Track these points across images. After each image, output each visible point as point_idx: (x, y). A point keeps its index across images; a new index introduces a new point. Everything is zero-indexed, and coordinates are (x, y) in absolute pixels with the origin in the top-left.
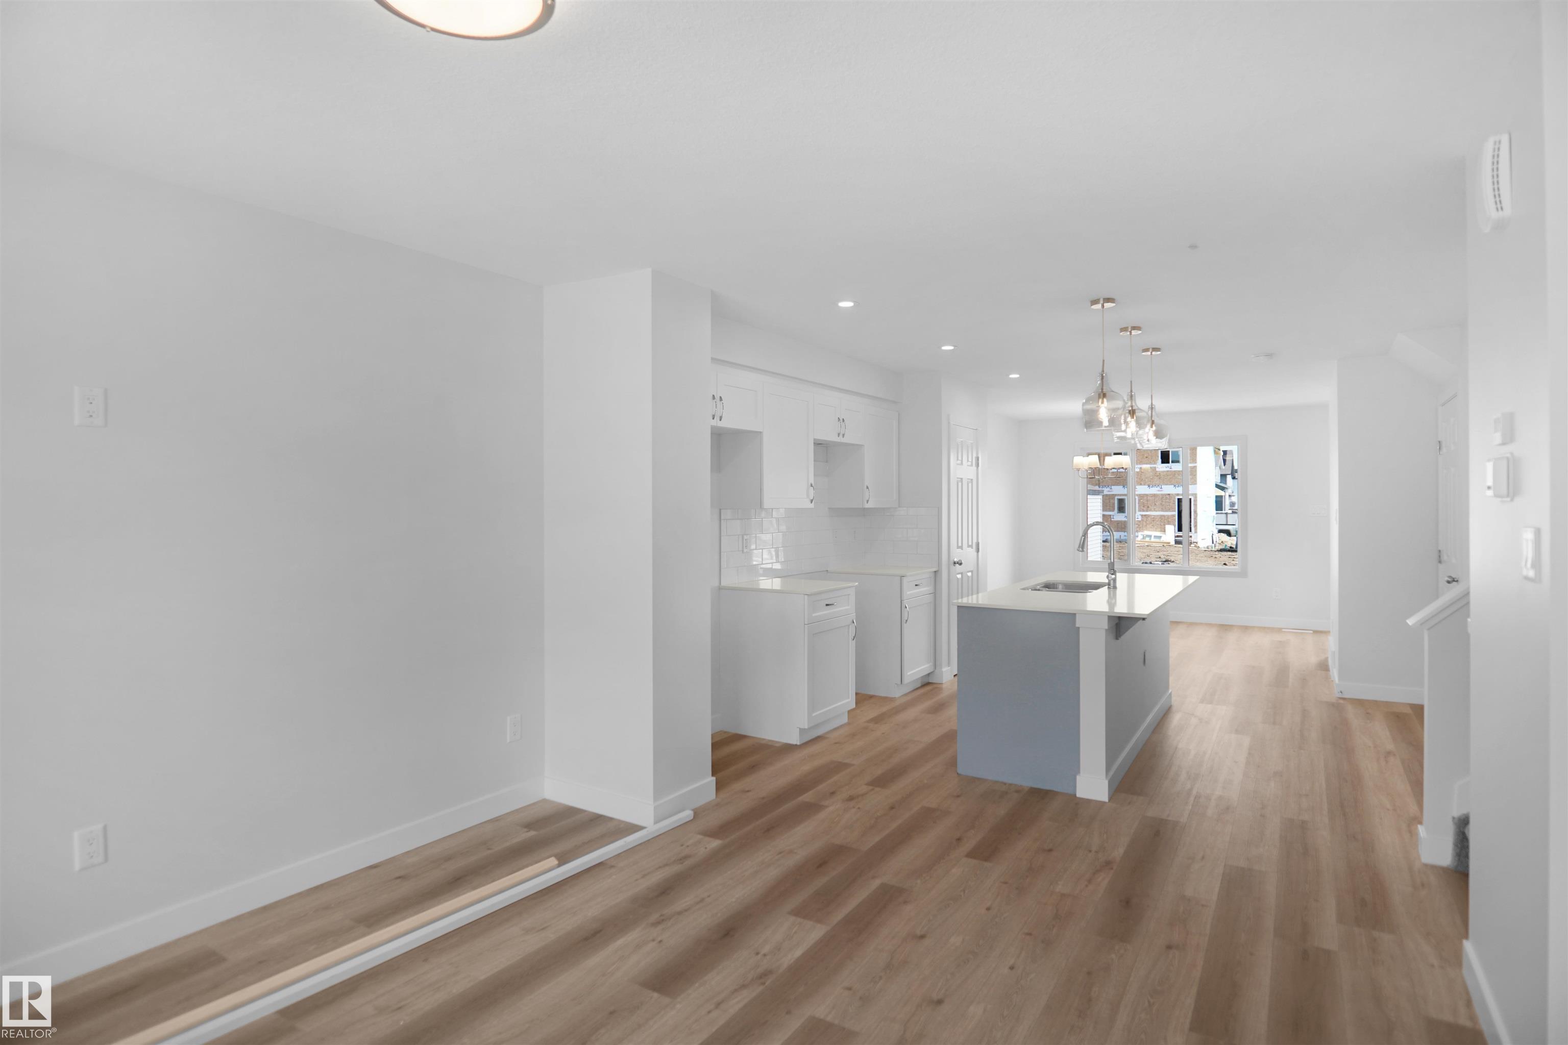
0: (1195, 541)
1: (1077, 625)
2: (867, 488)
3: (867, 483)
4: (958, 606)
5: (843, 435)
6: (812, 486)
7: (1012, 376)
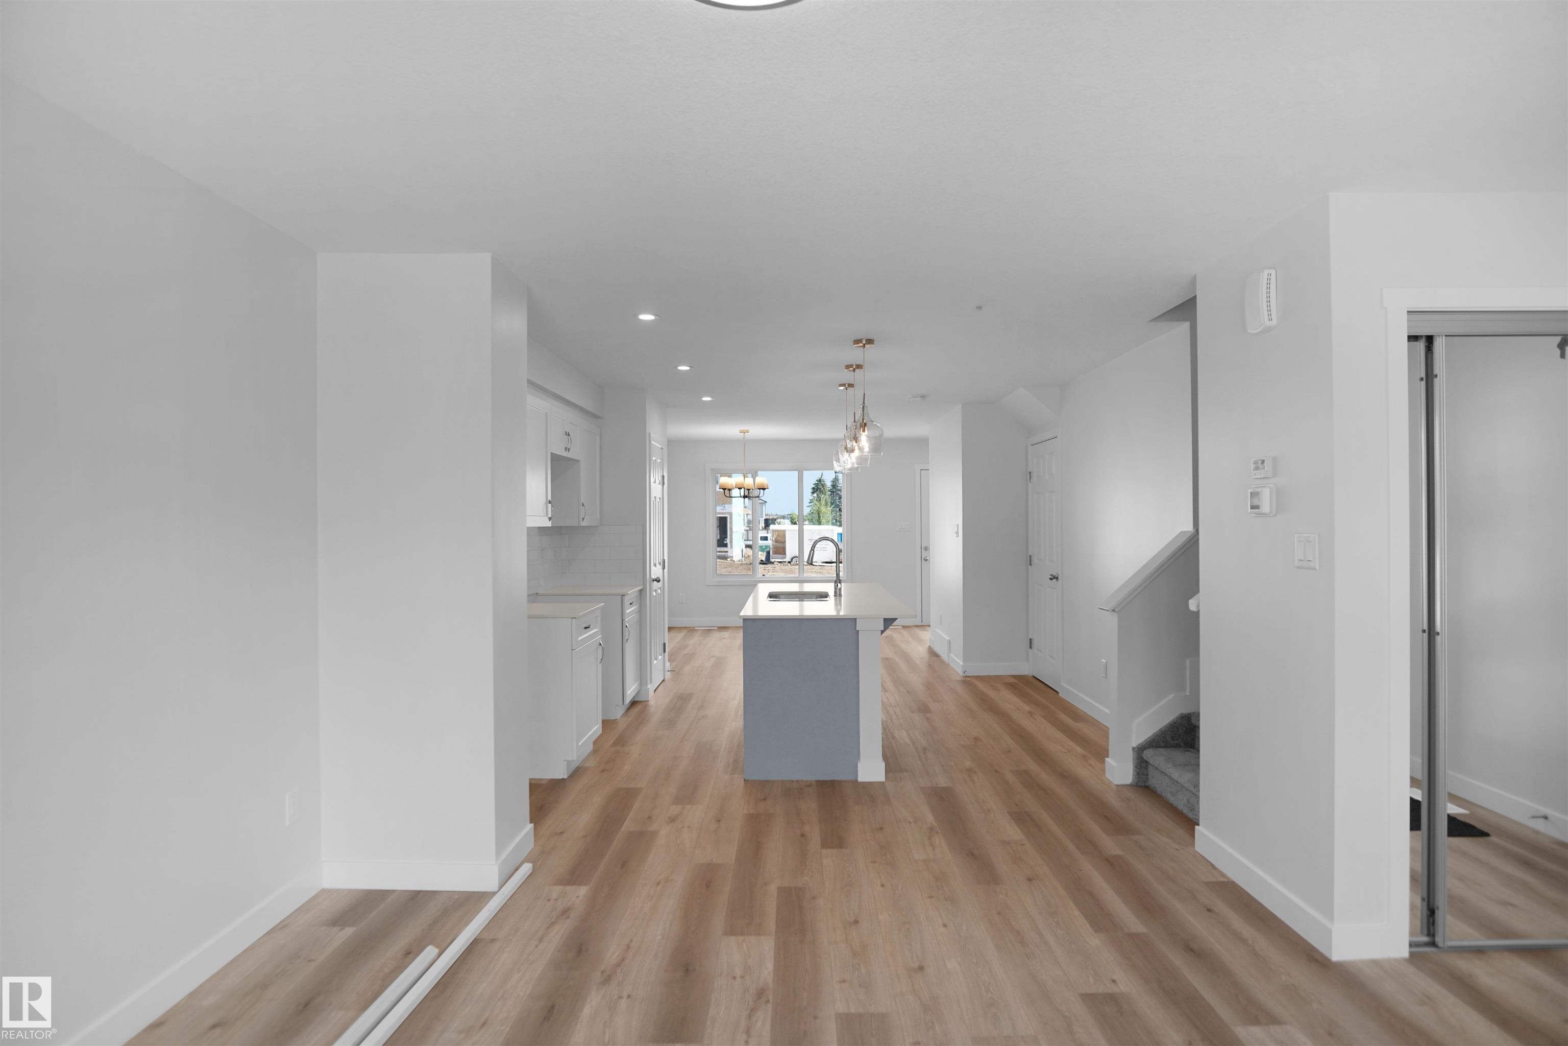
0: (731, 555)
1: (857, 629)
2: (583, 505)
3: (582, 501)
4: (743, 619)
5: (569, 449)
6: (550, 502)
7: (705, 399)
